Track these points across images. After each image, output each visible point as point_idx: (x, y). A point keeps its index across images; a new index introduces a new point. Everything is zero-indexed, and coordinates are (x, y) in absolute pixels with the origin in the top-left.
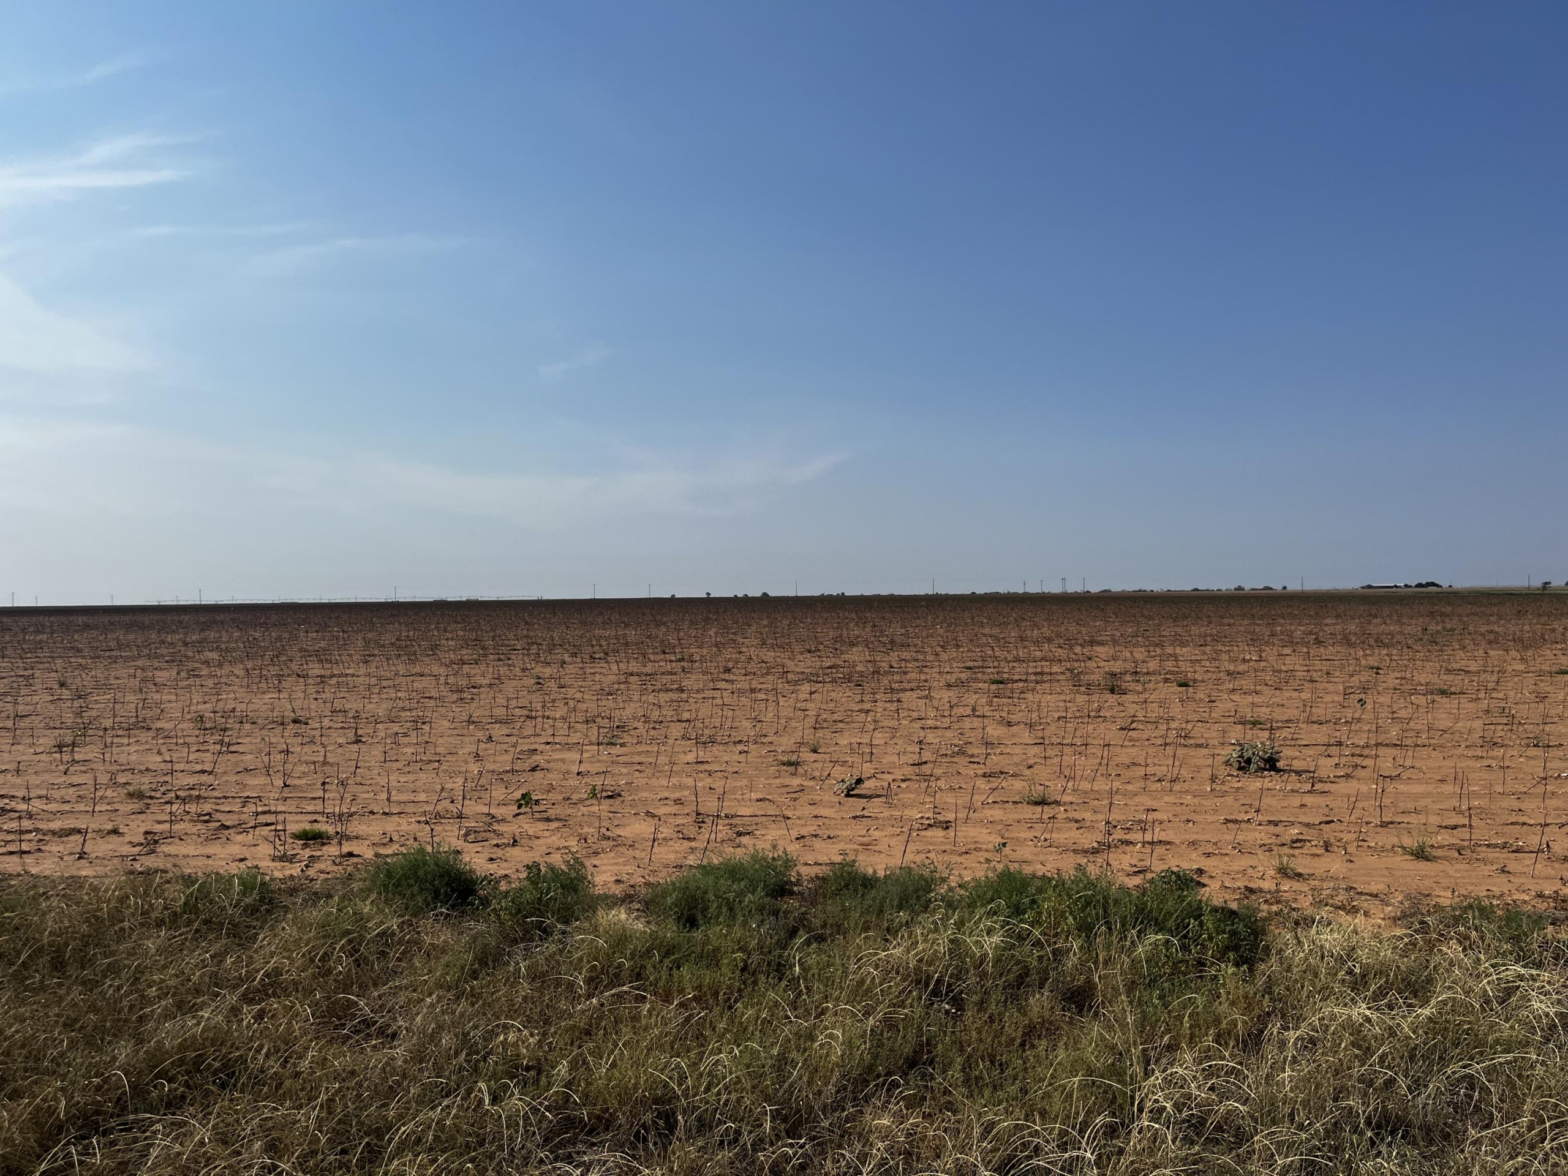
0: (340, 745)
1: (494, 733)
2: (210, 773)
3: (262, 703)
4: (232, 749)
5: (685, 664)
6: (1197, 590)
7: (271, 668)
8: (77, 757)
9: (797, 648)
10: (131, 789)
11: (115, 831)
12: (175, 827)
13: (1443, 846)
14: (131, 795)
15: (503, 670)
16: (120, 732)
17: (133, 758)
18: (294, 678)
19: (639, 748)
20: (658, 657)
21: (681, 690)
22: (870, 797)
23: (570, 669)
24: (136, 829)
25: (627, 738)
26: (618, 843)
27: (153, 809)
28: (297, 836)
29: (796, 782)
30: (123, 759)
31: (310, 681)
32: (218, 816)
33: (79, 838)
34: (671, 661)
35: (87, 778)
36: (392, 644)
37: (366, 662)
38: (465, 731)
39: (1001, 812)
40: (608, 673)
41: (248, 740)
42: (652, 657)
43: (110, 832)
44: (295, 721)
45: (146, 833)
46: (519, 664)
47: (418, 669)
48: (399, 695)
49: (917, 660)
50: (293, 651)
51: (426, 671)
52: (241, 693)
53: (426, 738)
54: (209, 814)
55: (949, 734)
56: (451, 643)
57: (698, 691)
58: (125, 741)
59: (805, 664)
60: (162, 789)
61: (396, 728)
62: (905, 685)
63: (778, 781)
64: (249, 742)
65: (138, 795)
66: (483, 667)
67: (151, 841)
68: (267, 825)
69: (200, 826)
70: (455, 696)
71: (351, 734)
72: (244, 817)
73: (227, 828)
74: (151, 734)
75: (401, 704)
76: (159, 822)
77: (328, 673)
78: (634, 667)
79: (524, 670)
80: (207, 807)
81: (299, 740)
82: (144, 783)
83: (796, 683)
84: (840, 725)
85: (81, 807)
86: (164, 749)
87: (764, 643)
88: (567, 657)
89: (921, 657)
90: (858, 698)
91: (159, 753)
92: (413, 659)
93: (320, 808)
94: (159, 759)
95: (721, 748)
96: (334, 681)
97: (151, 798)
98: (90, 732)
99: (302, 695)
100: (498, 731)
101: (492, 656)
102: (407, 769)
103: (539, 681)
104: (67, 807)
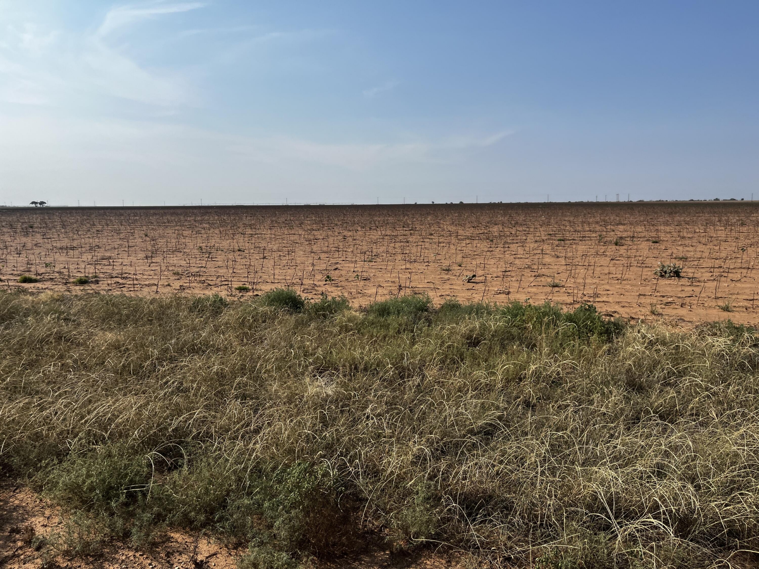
0: (257, 259)
1: (321, 256)
2: (205, 267)
3: (225, 244)
4: (213, 259)
5: (412, 232)
6: (692, 200)
7: (230, 231)
8: (153, 261)
9: (468, 225)
10: (174, 272)
11: (169, 285)
12: (192, 285)
13: (740, 307)
14: (174, 274)
15: (330, 233)
16: (170, 253)
17: (175, 262)
18: (240, 235)
19: (382, 263)
20: (400, 229)
21: (408, 242)
22: (479, 283)
23: (360, 233)
24: (177, 285)
25: (378, 260)
26: (364, 295)
27: (183, 278)
28: (236, 289)
29: (446, 277)
30: (171, 262)
31: (246, 236)
32: (207, 281)
33: (156, 287)
34: (406, 230)
35: (158, 268)
36: (283, 222)
37: (270, 229)
38: (309, 256)
39: (536, 289)
40: (375, 235)
41: (220, 257)
42: (398, 229)
43: (167, 285)
44: (239, 250)
45: (180, 286)
46: (337, 230)
47: (293, 232)
48: (284, 241)
49: (525, 231)
50: (240, 224)
51: (297, 233)
52: (218, 240)
53: (293, 258)
54: (204, 281)
55: (527, 260)
56: (309, 222)
57: (415, 242)
58: (172, 256)
59: (469, 232)
60: (186, 272)
61: (281, 254)
62: (514, 241)
63: (439, 276)
64: (220, 258)
65: (178, 274)
66: (321, 232)
67: (182, 288)
68: (226, 285)
69: (200, 284)
70: (307, 243)
71: (262, 256)
72: (217, 282)
73: (211, 285)
74: (182, 254)
75: (284, 245)
76: (185, 283)
77: (254, 233)
78: (389, 232)
79: (339, 233)
80: (203, 279)
81: (240, 257)
82: (180, 270)
83: (462, 240)
84: (477, 256)
85: (156, 277)
86: (187, 259)
87: (453, 223)
88: (359, 229)
89: (528, 230)
90: (489, 246)
91: (185, 260)
92: (291, 228)
93: (246, 280)
94: (185, 262)
95: (418, 264)
96: (256, 236)
97: (182, 275)
98: (158, 253)
99: (242, 241)
100: (323, 256)
101: (326, 228)
102: (283, 268)
103: (345, 237)
104: (151, 277)
